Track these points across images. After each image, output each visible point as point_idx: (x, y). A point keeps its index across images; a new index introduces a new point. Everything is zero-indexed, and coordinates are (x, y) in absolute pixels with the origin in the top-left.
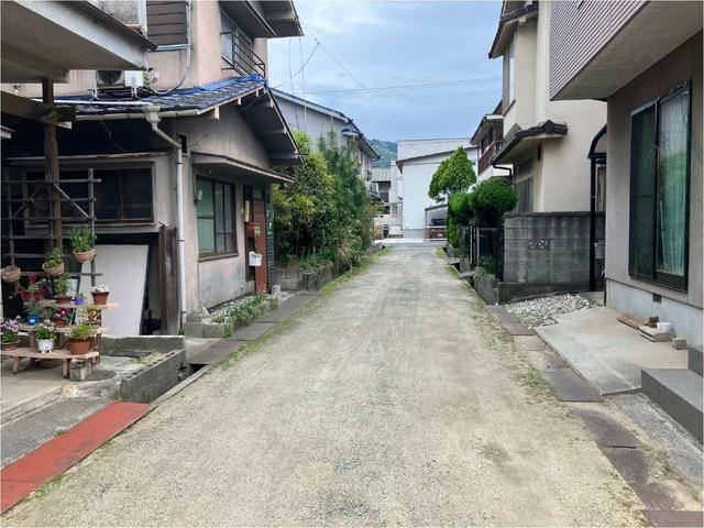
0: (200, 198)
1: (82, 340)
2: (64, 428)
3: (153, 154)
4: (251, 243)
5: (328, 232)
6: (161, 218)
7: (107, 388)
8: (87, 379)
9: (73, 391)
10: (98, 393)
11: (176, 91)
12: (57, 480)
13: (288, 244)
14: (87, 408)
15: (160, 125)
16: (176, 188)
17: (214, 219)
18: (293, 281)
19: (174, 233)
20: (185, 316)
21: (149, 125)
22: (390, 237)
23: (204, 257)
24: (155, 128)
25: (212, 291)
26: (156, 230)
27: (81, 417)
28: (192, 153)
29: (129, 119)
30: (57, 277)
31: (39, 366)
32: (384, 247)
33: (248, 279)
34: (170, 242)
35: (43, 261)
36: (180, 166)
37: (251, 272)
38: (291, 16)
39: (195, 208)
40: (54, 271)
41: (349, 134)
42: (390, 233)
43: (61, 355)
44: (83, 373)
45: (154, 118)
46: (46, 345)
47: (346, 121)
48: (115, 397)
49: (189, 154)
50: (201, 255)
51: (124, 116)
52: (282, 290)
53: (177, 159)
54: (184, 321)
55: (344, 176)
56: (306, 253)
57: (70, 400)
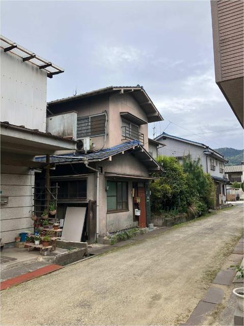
0: (108, 189)
1: (45, 242)
2: (31, 271)
3: (87, 175)
4: (136, 206)
5: (182, 200)
6: (90, 197)
7: (51, 259)
8: (47, 255)
9: (41, 259)
10: (48, 261)
11: (102, 150)
12: (16, 285)
13: (161, 205)
14: (43, 265)
15: (88, 165)
16: (96, 186)
17: (117, 196)
18: (160, 222)
19: (95, 203)
20: (98, 235)
21: (85, 165)
22: (241, 200)
23: (109, 211)
24: (87, 166)
25: (114, 226)
26: (87, 202)
27: (38, 268)
28: (105, 172)
29: (79, 163)
30: (44, 220)
31: (36, 250)
32: (233, 205)
33: (134, 221)
34: (93, 206)
35: (42, 213)
36: (98, 178)
37: (136, 218)
38: (157, 114)
39: (106, 193)
40: (44, 217)
41: (206, 153)
42: (241, 198)
43: (40, 246)
44: (46, 253)
45: (86, 162)
46: (37, 242)
47: (205, 147)
48: (53, 262)
49: (103, 173)
50: (108, 211)
51: (78, 162)
52: (154, 226)
53: (97, 175)
54: (98, 237)
55: (194, 174)
56: (170, 209)
57: (39, 262)
